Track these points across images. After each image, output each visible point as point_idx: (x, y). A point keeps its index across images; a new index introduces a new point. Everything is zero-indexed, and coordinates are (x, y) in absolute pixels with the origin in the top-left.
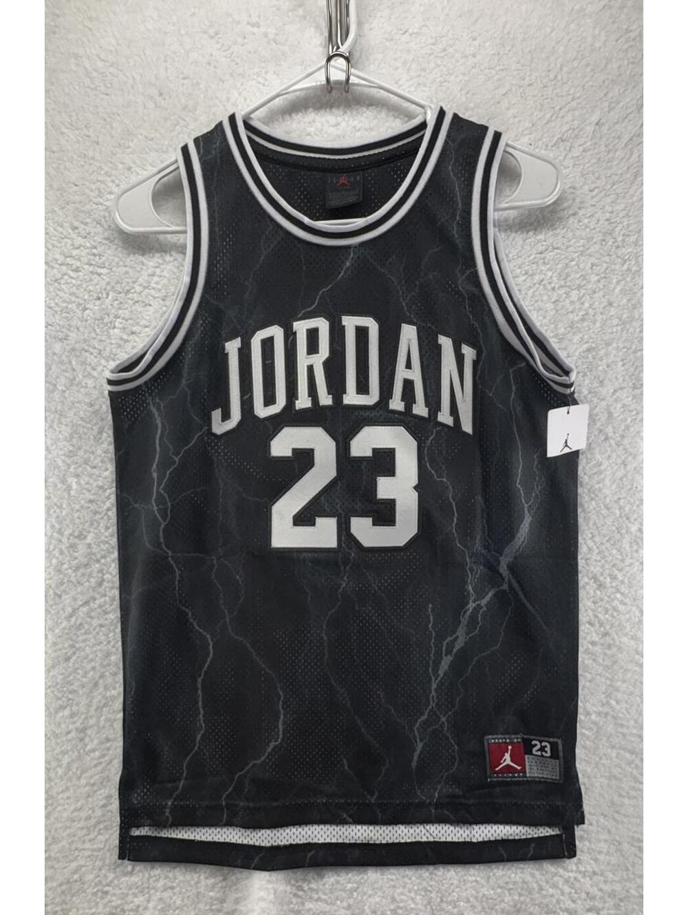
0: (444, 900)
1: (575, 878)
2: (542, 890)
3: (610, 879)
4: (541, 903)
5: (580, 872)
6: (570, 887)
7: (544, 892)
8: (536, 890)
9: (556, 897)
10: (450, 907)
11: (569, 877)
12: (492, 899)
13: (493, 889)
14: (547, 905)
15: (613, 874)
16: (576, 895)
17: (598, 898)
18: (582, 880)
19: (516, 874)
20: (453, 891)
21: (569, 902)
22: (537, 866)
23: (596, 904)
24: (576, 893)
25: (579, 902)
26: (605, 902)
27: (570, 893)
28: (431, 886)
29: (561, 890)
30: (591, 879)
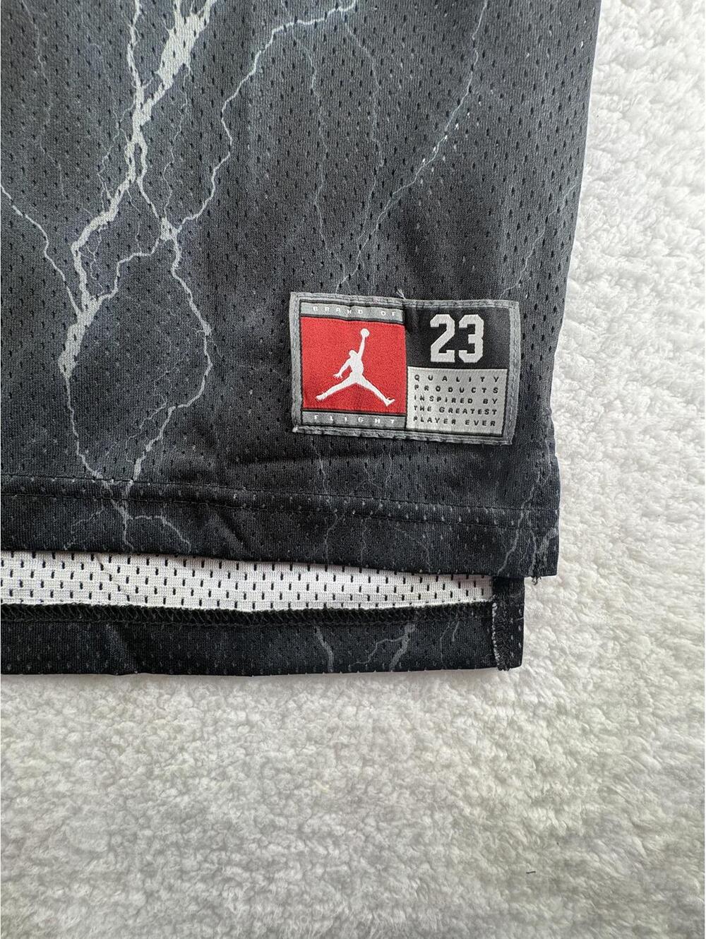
0: (157, 771)
1: (511, 723)
2: (425, 749)
3: (597, 728)
4: (419, 784)
5: (525, 707)
6: (498, 745)
7: (429, 757)
8: (409, 750)
9: (460, 770)
10: (173, 792)
11: (497, 718)
12: (290, 771)
13: (293, 746)
14: (433, 789)
15: (606, 714)
16: (508, 766)
17: (563, 771)
18: (529, 727)
19: (359, 706)
20: (182, 749)
21: (491, 782)
22: (416, 686)
23: (558, 787)
24: (509, 758)
25: (516, 782)
26: (578, 783)
27: (496, 758)
28: (120, 733)
29: (471, 751)
30: (550, 724)
